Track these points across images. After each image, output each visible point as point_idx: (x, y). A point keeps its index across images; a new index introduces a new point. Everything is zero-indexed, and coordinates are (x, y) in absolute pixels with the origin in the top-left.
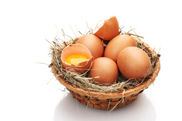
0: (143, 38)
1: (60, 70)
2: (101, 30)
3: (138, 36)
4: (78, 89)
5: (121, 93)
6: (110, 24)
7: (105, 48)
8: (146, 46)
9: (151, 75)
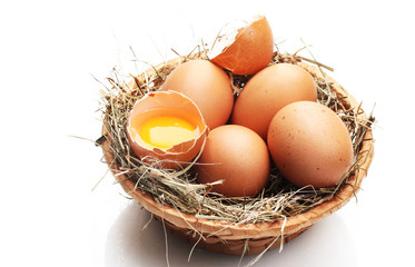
0: (331, 70)
1: (124, 158)
2: (229, 51)
3: (320, 65)
4: (170, 211)
5: (277, 226)
6: (252, 36)
7: (236, 97)
8: (340, 91)
9: (352, 175)
